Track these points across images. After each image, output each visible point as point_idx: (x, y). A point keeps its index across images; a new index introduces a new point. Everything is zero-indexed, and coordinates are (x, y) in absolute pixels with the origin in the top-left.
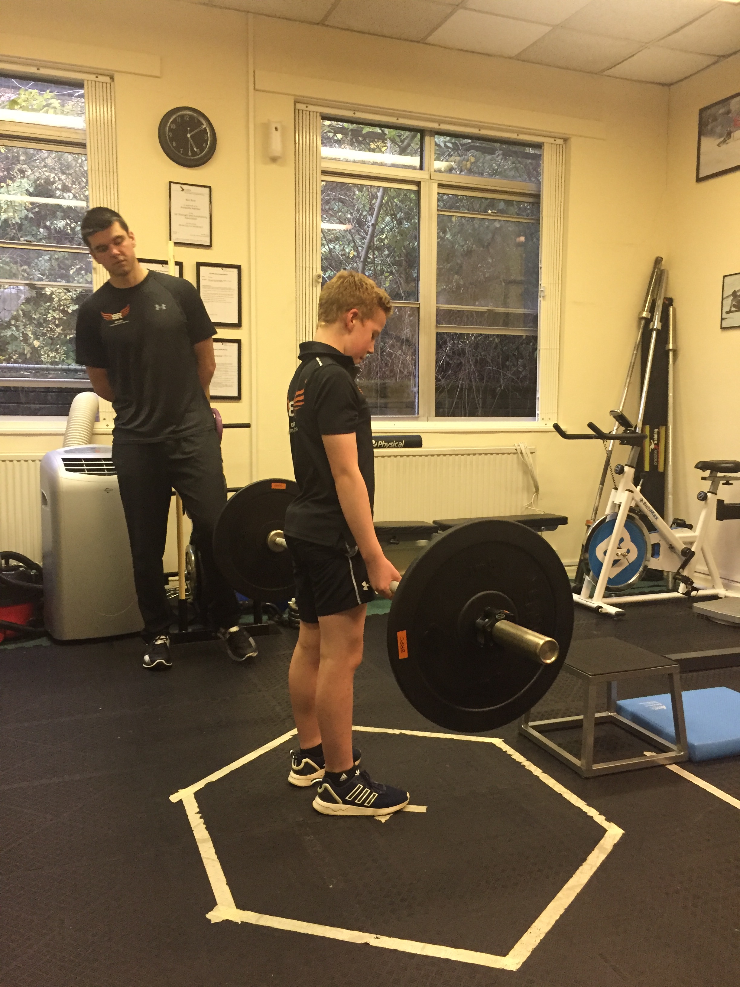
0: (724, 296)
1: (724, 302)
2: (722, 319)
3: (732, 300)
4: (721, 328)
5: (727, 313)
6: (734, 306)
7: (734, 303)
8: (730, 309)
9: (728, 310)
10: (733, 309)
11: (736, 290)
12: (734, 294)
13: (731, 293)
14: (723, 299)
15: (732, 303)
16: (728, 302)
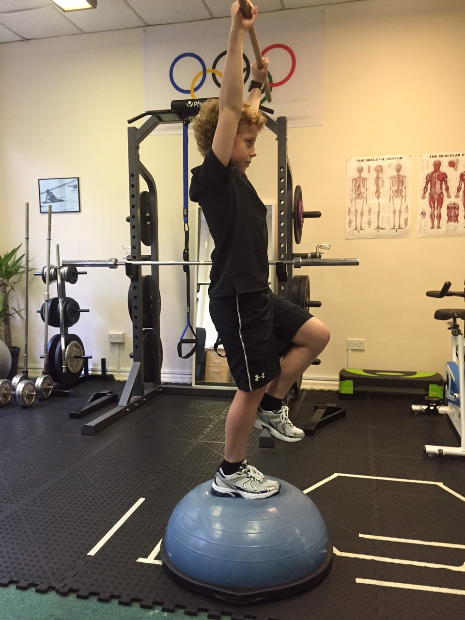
0: (41, 192)
1: (41, 196)
2: (40, 207)
3: (47, 195)
4: (41, 212)
5: (43, 203)
6: (49, 199)
7: (48, 197)
8: (46, 201)
9: (45, 201)
10: (48, 201)
11: (49, 189)
12: (48, 191)
13: (45, 191)
14: (40, 194)
15: (47, 198)
16: (44, 197)
